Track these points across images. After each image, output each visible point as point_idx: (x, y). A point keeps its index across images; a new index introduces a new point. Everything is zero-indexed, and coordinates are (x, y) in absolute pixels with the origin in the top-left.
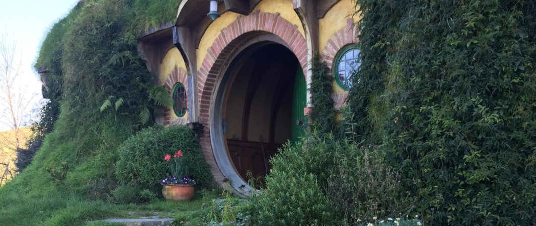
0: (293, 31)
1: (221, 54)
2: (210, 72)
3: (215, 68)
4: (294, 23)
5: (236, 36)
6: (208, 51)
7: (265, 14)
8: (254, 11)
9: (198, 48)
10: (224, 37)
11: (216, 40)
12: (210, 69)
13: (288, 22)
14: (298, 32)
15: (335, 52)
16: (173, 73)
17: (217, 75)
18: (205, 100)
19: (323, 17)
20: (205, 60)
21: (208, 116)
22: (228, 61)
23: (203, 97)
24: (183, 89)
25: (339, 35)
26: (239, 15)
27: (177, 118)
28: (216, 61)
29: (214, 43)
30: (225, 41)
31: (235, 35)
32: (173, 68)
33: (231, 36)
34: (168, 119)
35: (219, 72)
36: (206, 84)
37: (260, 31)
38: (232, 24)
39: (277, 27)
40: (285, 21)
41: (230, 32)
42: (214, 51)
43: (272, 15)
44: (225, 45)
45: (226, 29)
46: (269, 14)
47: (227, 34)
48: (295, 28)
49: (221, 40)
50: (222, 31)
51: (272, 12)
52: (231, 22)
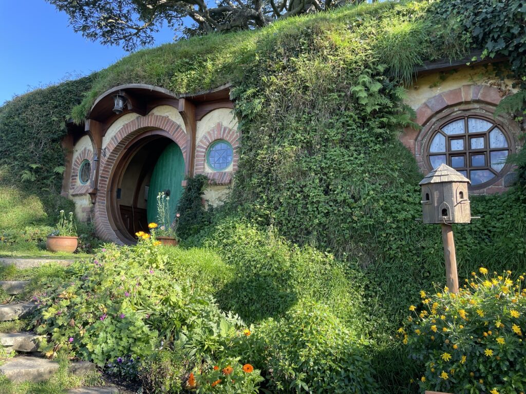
0: (177, 129)
1: (121, 141)
2: (112, 153)
3: (116, 150)
4: (178, 123)
5: (135, 129)
6: (112, 139)
7: (157, 116)
8: (149, 114)
9: (104, 136)
10: (125, 129)
11: (119, 131)
12: (111, 151)
13: (174, 123)
14: (181, 129)
15: (208, 144)
16: (83, 153)
17: (117, 156)
18: (104, 172)
19: (200, 120)
20: (109, 144)
21: (105, 184)
22: (126, 146)
23: (103, 170)
24: (89, 164)
25: (211, 132)
26: (138, 115)
27: (81, 185)
28: (118, 146)
29: (117, 133)
30: (126, 132)
31: (133, 129)
32: (83, 149)
33: (131, 129)
34: (74, 185)
35: (119, 153)
36: (107, 161)
37: (152, 127)
38: (132, 122)
39: (166, 125)
40: (172, 121)
41: (130, 126)
42: (116, 138)
43: (163, 117)
44: (126, 135)
45: (127, 124)
46: (160, 116)
47: (127, 127)
48: (179, 126)
49: (123, 131)
50: (124, 126)
51: (163, 115)
52: (132, 120)
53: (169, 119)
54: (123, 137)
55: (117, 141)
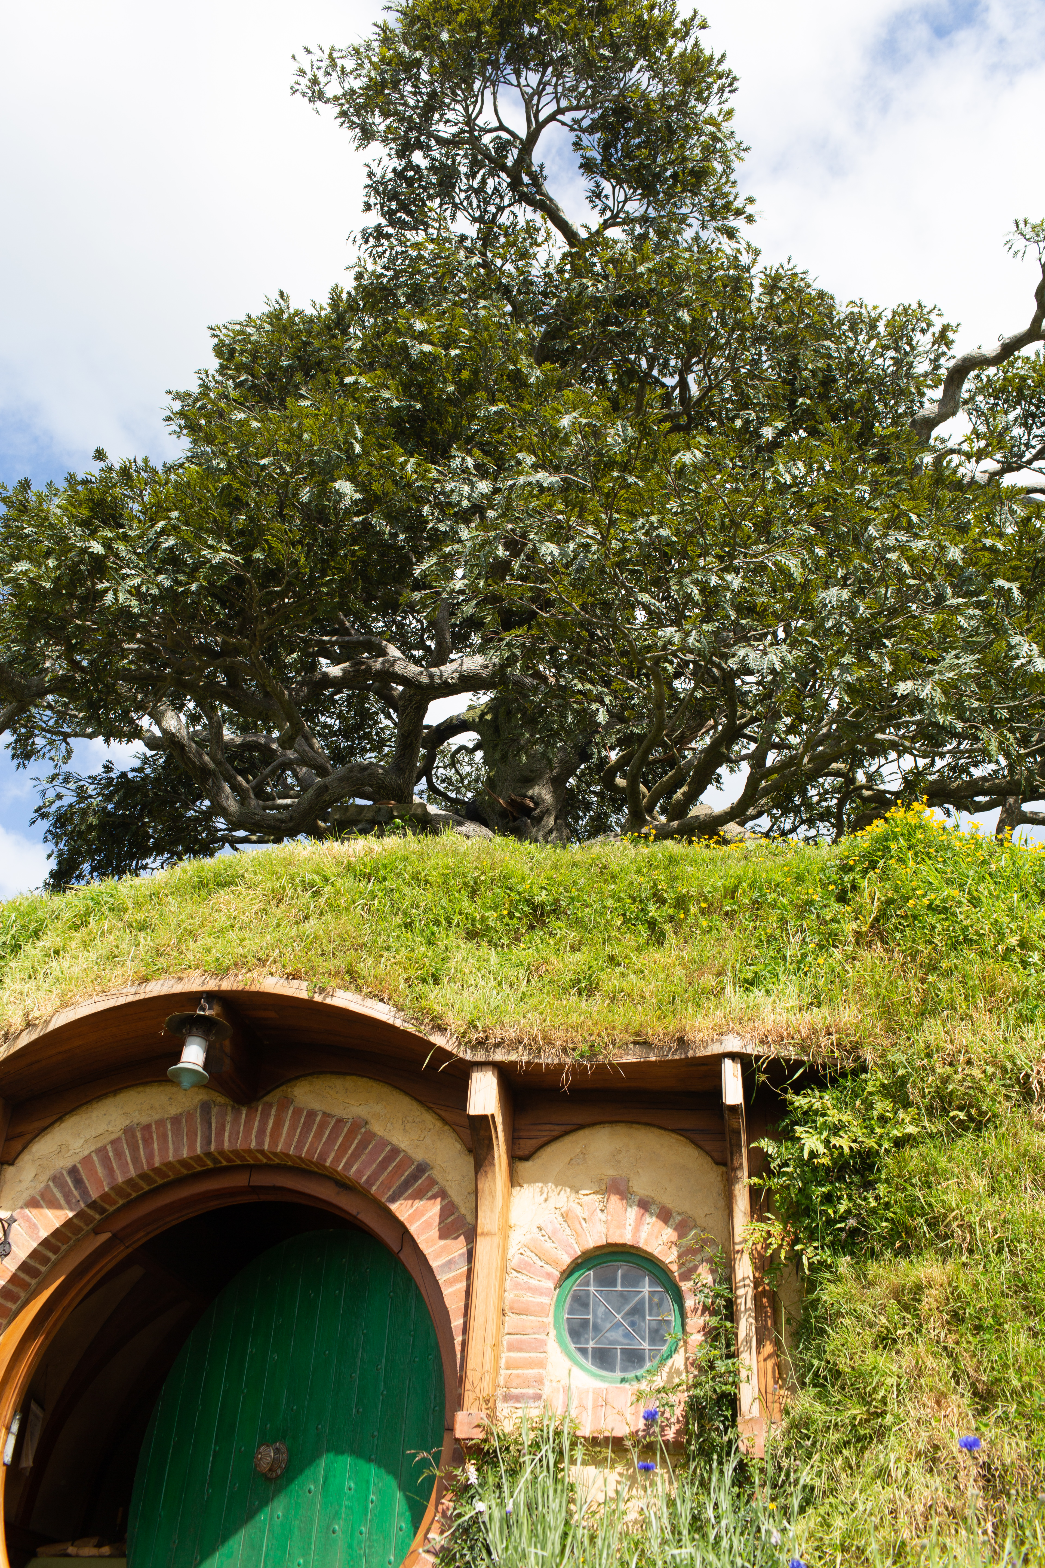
0: (414, 1177)
1: (105, 1197)
2: (45, 1243)
3: (65, 1231)
4: (419, 1155)
6: (56, 1178)
7: (312, 1114)
8: (273, 1098)
9: (12, 1164)
10: (134, 1148)
11: (101, 1151)
12: (44, 1234)
13: (395, 1151)
14: (432, 1182)
15: (566, 1260)
19: (526, 1158)
25: (580, 1213)
28: (80, 1214)
29: (87, 1160)
30: (136, 1160)
31: (176, 1150)
33: (164, 1149)
36: (13, 1278)
38: (176, 1120)
39: (355, 1156)
40: (385, 1143)
41: (163, 1137)
42: (78, 1182)
43: (340, 1121)
44: (133, 1173)
45: (147, 1128)
46: (326, 1115)
47: (148, 1142)
48: (422, 1169)
49: (119, 1154)
50: (129, 1131)
51: (338, 1112)
52: (173, 1111)
53: (370, 1135)
54: (120, 1179)
55: (84, 1193)
